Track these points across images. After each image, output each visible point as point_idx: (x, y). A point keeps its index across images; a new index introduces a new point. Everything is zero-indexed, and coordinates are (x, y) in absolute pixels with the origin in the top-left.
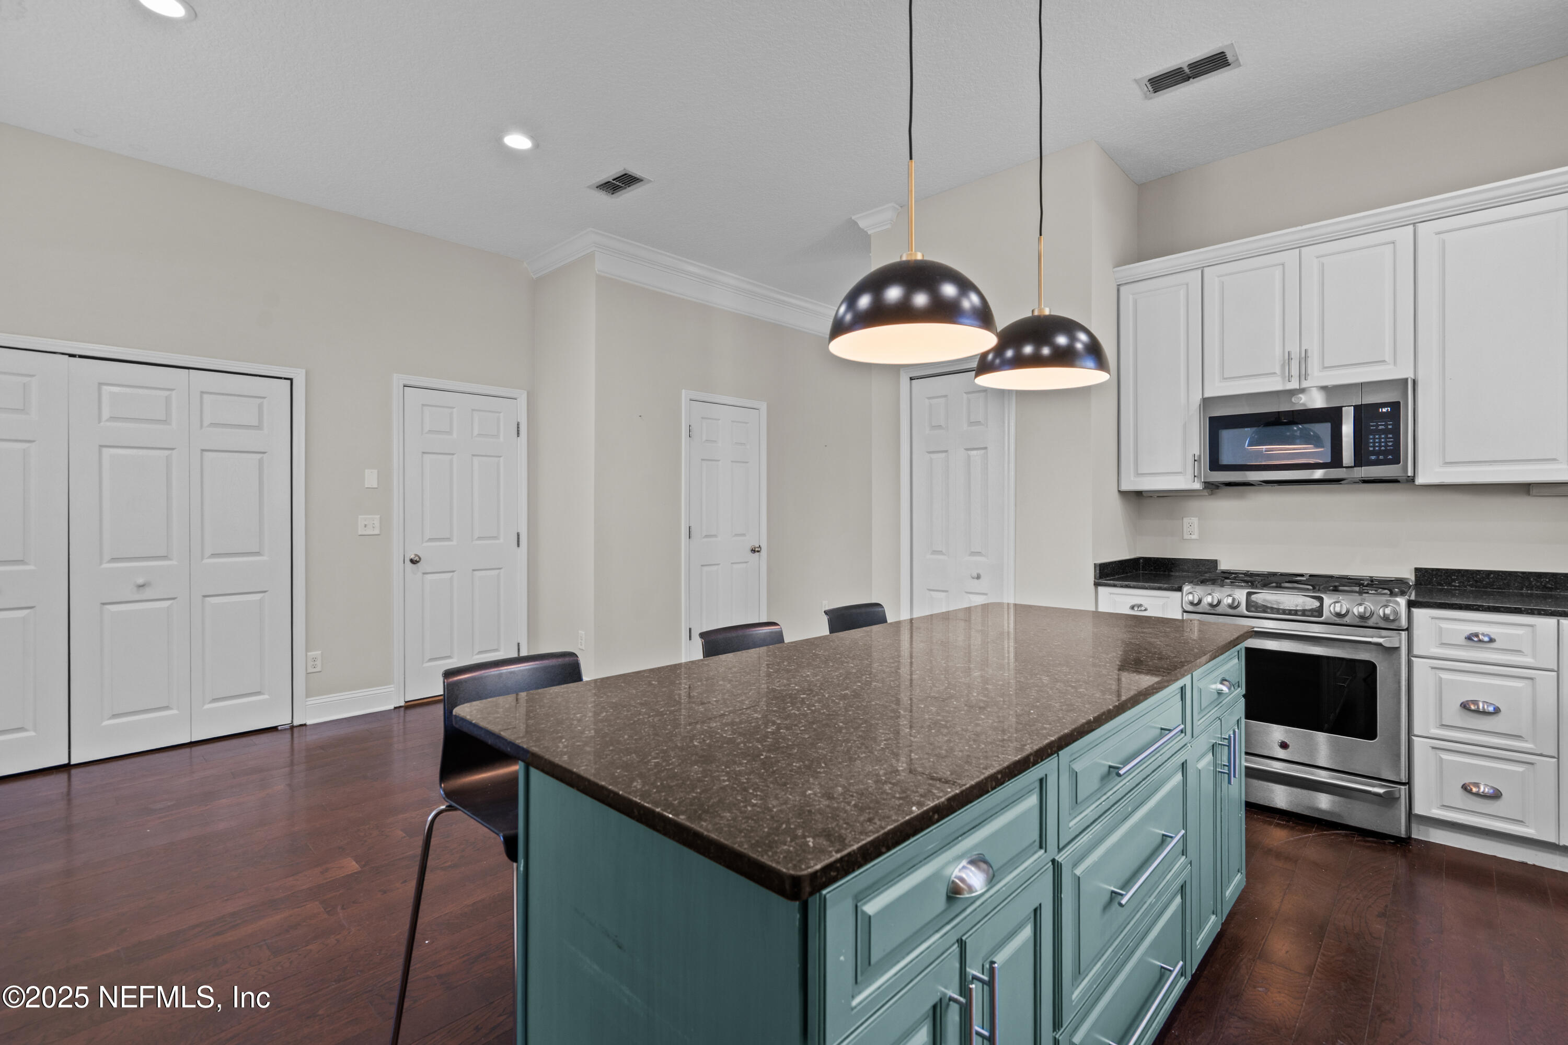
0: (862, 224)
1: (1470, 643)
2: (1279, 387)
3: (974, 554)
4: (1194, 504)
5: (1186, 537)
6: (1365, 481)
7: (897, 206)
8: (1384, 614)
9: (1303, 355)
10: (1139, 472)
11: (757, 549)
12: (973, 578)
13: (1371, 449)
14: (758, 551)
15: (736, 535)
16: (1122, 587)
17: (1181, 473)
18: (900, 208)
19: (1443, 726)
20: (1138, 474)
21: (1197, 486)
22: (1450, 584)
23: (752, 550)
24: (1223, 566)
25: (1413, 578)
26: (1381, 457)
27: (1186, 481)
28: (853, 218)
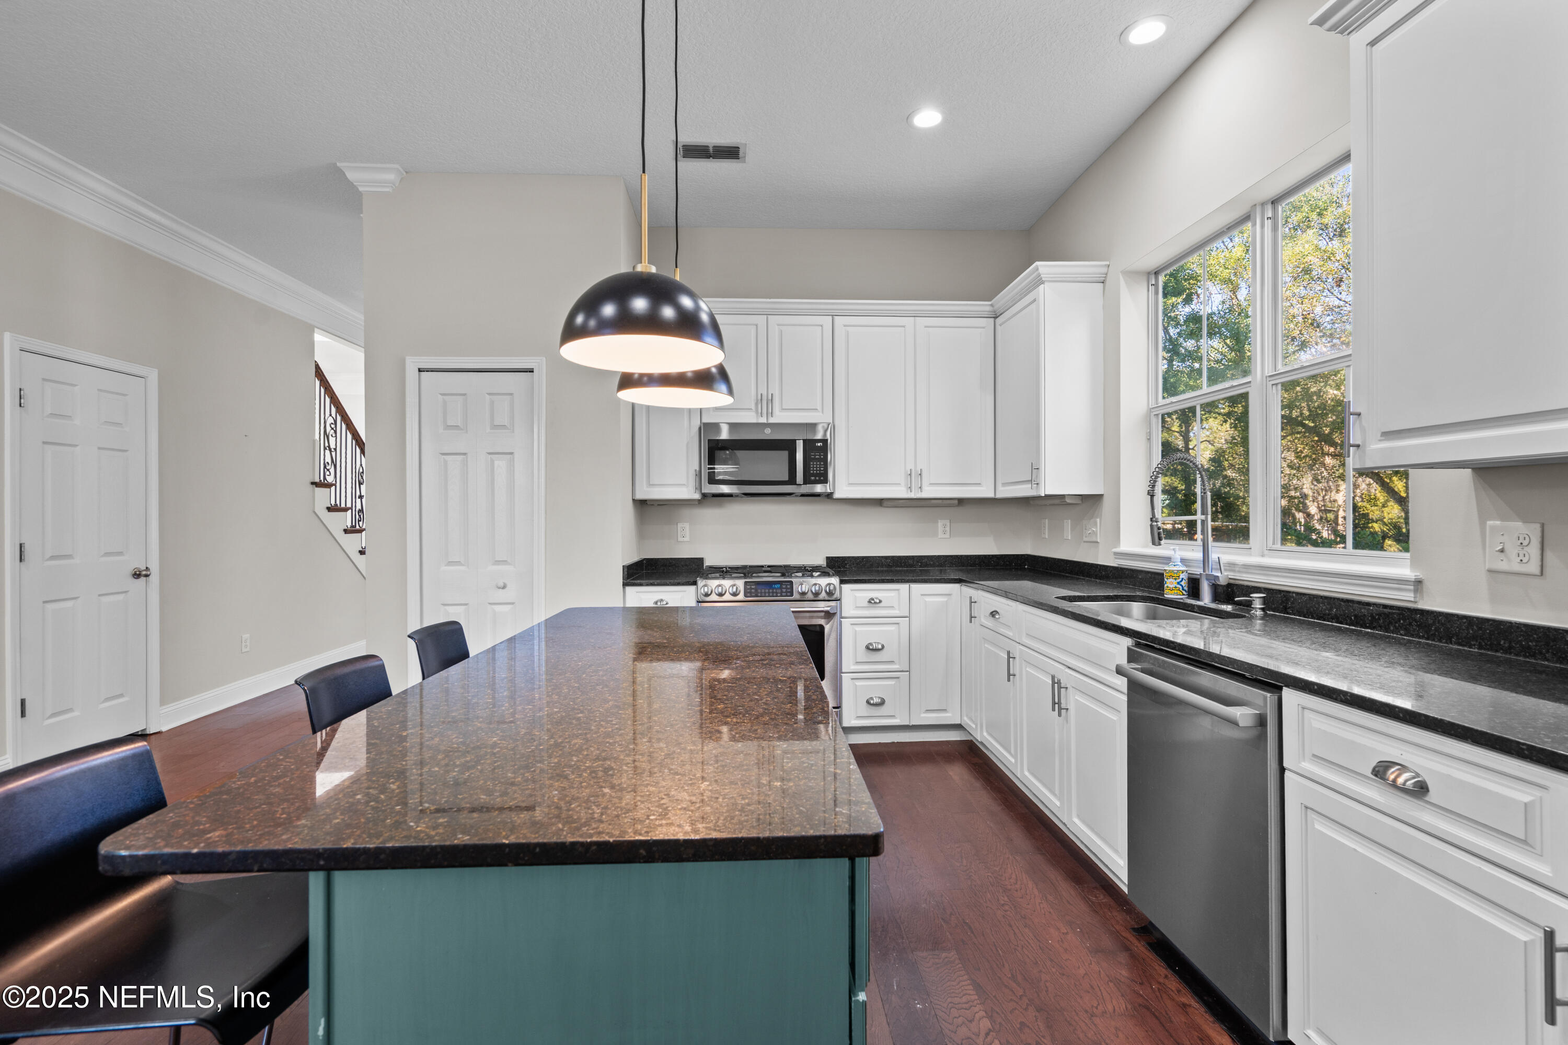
0: (351, 175)
1: (871, 605)
2: (754, 421)
3: (498, 562)
4: (686, 512)
5: (680, 539)
6: (803, 495)
7: (402, 170)
8: (830, 590)
9: (770, 397)
10: (651, 483)
11: (144, 573)
12: (499, 588)
13: (812, 472)
14: (147, 576)
15: (107, 554)
16: (647, 585)
17: (684, 485)
18: (405, 173)
19: (857, 663)
20: (650, 485)
21: (697, 496)
22: (844, 567)
23: (135, 574)
24: (707, 563)
25: (825, 564)
26: (817, 478)
27: (688, 492)
28: (338, 164)
